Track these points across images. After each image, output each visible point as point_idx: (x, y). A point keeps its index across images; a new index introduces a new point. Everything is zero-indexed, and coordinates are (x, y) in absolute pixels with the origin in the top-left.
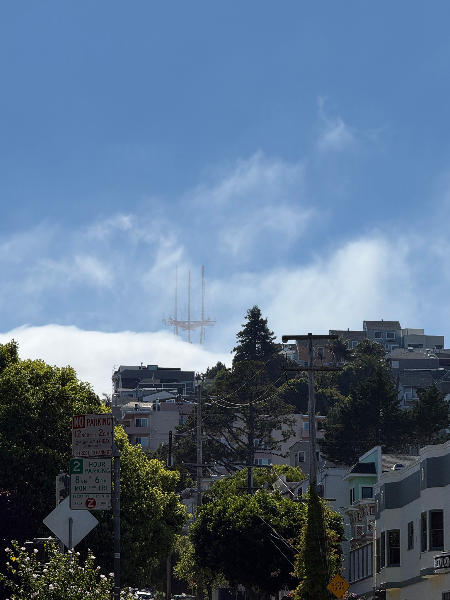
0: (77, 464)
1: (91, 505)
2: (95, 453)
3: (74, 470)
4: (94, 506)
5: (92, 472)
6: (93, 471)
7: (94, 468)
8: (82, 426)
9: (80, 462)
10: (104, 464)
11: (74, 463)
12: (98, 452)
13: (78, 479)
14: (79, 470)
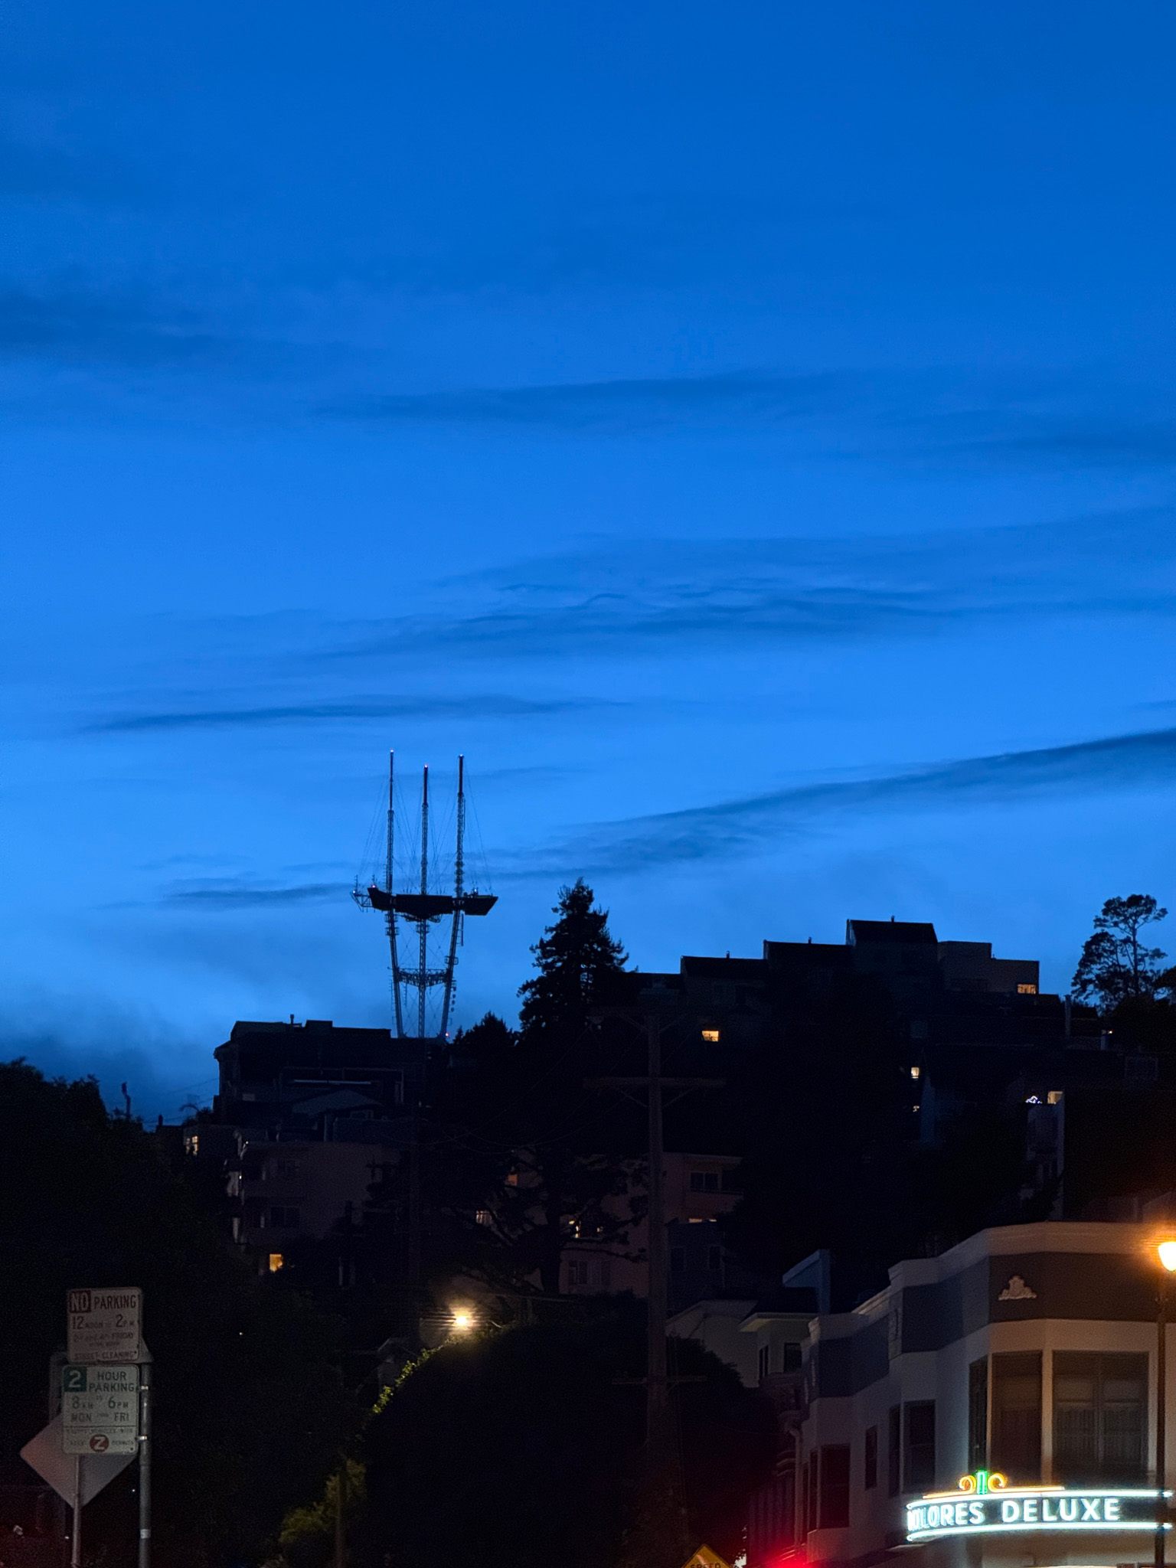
0: (76, 1376)
1: (101, 1446)
2: (109, 1356)
3: (71, 1386)
4: (106, 1447)
5: (102, 1387)
6: (105, 1387)
7: (105, 1381)
8: (86, 1309)
9: (80, 1371)
10: (124, 1376)
11: (72, 1374)
12: (113, 1355)
13: (77, 1402)
14: (79, 1386)
